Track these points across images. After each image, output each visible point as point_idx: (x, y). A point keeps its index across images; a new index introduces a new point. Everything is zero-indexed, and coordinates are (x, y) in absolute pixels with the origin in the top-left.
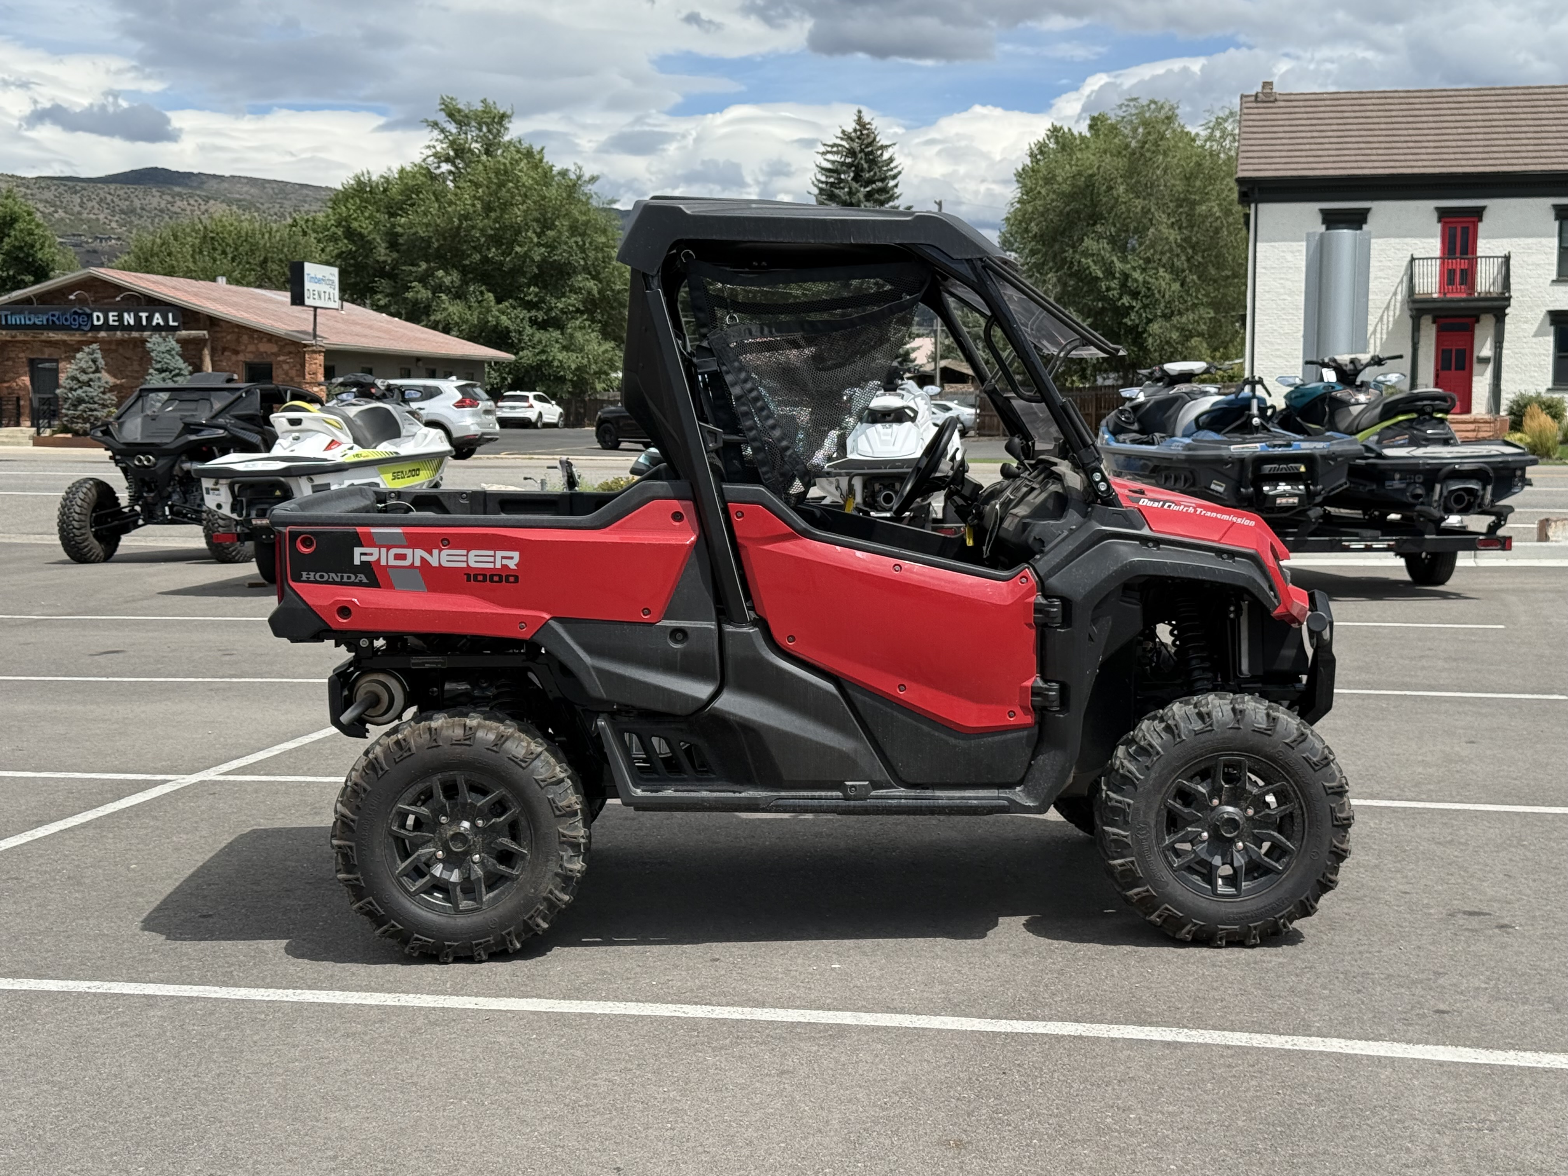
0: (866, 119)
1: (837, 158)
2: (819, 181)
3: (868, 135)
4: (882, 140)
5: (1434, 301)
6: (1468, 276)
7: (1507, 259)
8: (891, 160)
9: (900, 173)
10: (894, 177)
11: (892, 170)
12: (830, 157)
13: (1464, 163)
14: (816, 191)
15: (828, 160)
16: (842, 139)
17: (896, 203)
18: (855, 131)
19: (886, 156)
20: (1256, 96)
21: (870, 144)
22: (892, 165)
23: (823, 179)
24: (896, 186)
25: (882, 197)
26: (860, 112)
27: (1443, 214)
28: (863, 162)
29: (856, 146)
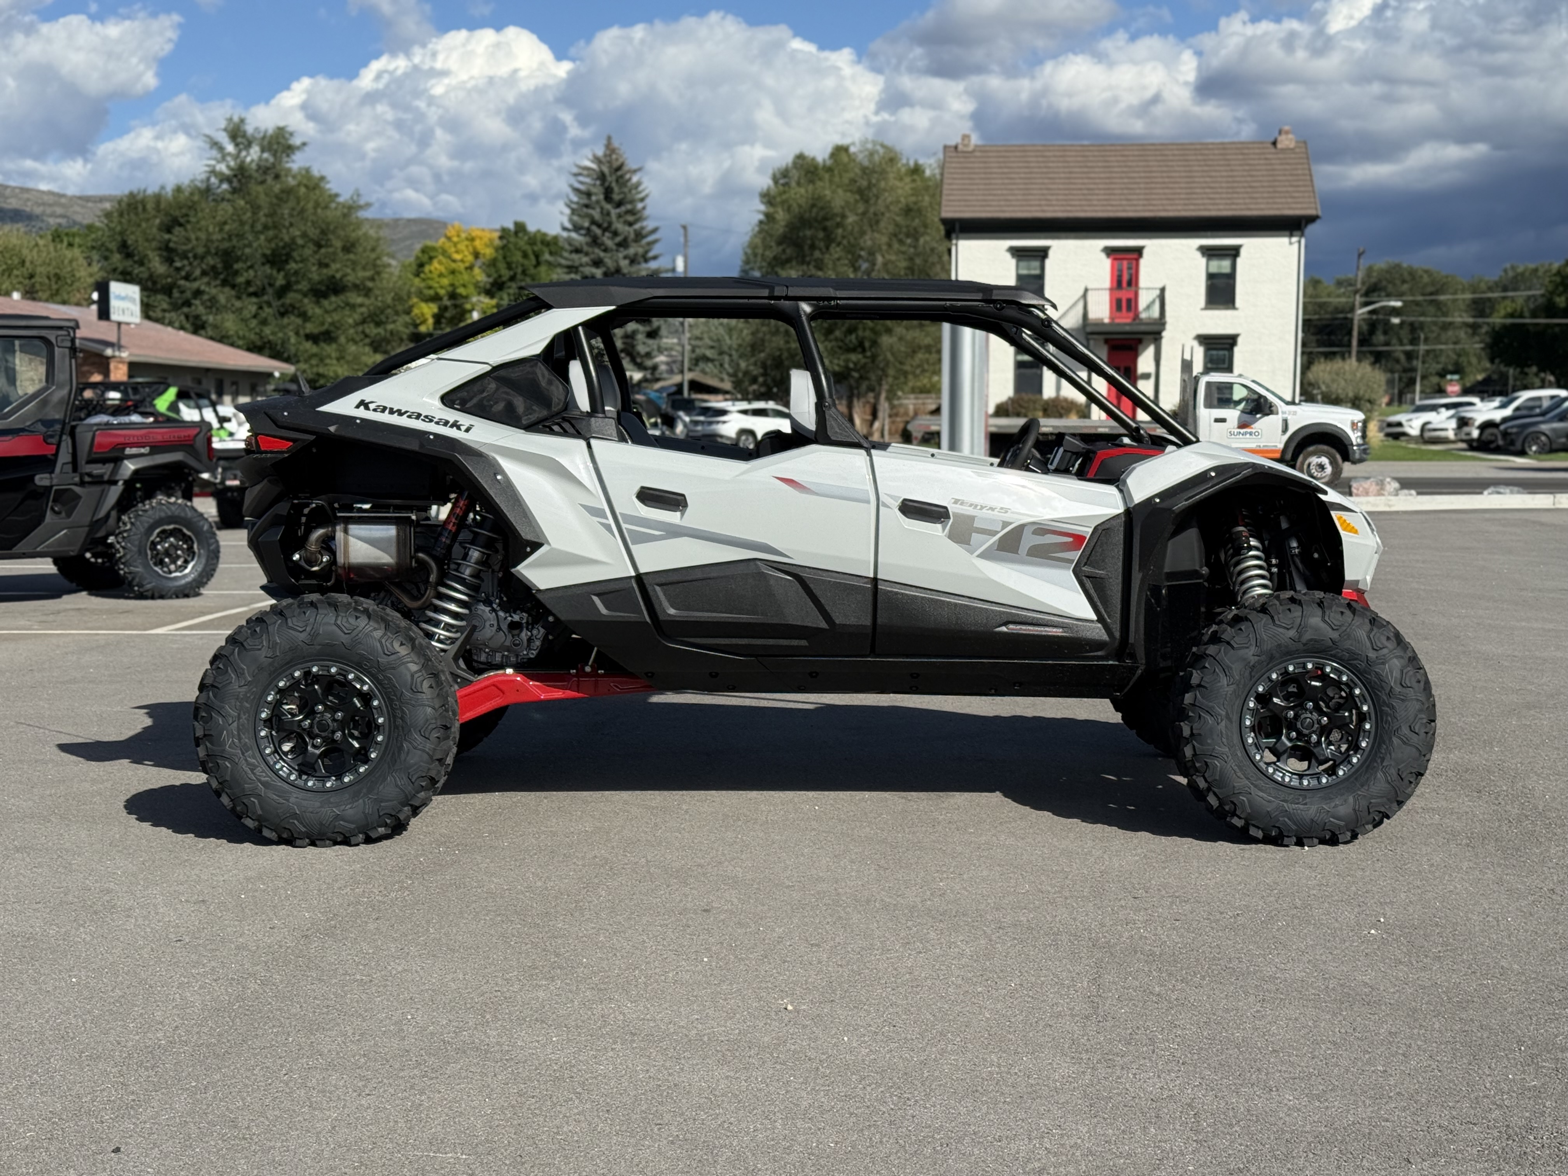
0: (616, 144)
1: (588, 180)
2: (572, 202)
3: (617, 160)
4: (631, 164)
5: (1103, 324)
6: (1131, 304)
7: (1163, 290)
8: (638, 184)
9: (647, 196)
10: (642, 200)
11: (640, 192)
12: (581, 179)
13: (1128, 208)
14: (567, 211)
15: (581, 183)
16: (592, 162)
17: (645, 223)
18: (605, 155)
19: (635, 179)
20: (956, 147)
21: (619, 168)
22: (640, 188)
23: (575, 199)
24: (644, 208)
25: (630, 218)
26: (609, 139)
27: (1110, 252)
28: (614, 185)
29: (606, 170)
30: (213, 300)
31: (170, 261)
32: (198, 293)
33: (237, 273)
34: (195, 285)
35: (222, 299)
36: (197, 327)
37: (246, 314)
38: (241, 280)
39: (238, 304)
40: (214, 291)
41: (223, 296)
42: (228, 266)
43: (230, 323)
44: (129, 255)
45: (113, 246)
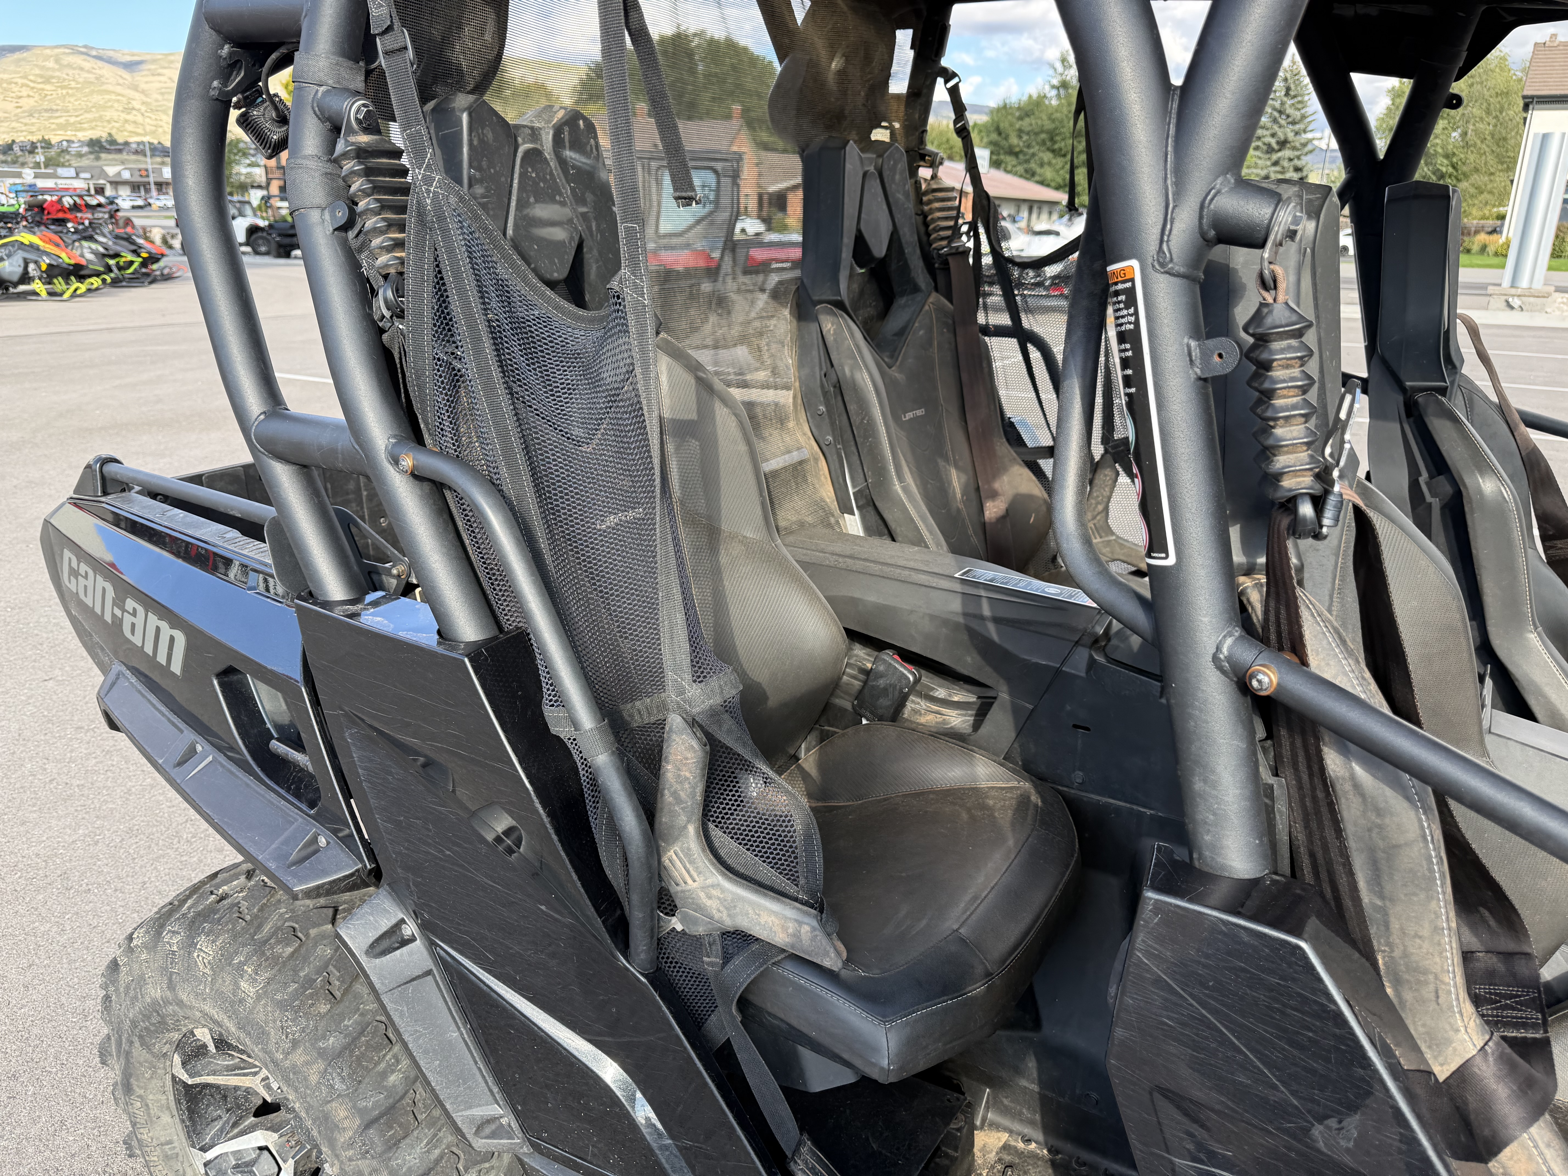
20: (1545, 43)
30: (1041, 159)
31: (1020, 137)
32: (1034, 155)
33: (1055, 142)
34: (1031, 151)
35: (1046, 160)
36: (1029, 175)
37: (1058, 167)
38: (1056, 146)
39: (1054, 161)
40: (1041, 154)
41: (1047, 156)
42: (1052, 139)
43: (1048, 173)
44: (1000, 134)
45: (992, 129)
